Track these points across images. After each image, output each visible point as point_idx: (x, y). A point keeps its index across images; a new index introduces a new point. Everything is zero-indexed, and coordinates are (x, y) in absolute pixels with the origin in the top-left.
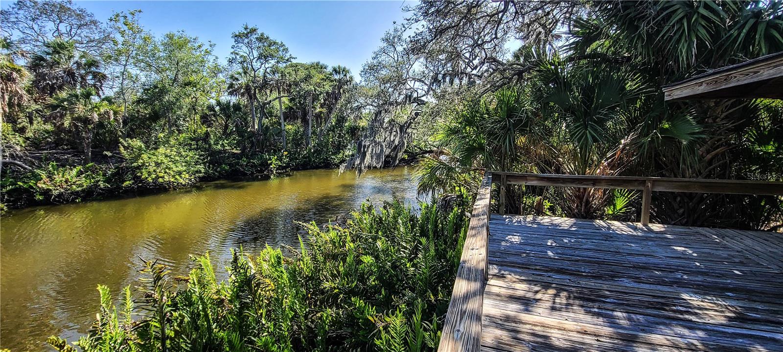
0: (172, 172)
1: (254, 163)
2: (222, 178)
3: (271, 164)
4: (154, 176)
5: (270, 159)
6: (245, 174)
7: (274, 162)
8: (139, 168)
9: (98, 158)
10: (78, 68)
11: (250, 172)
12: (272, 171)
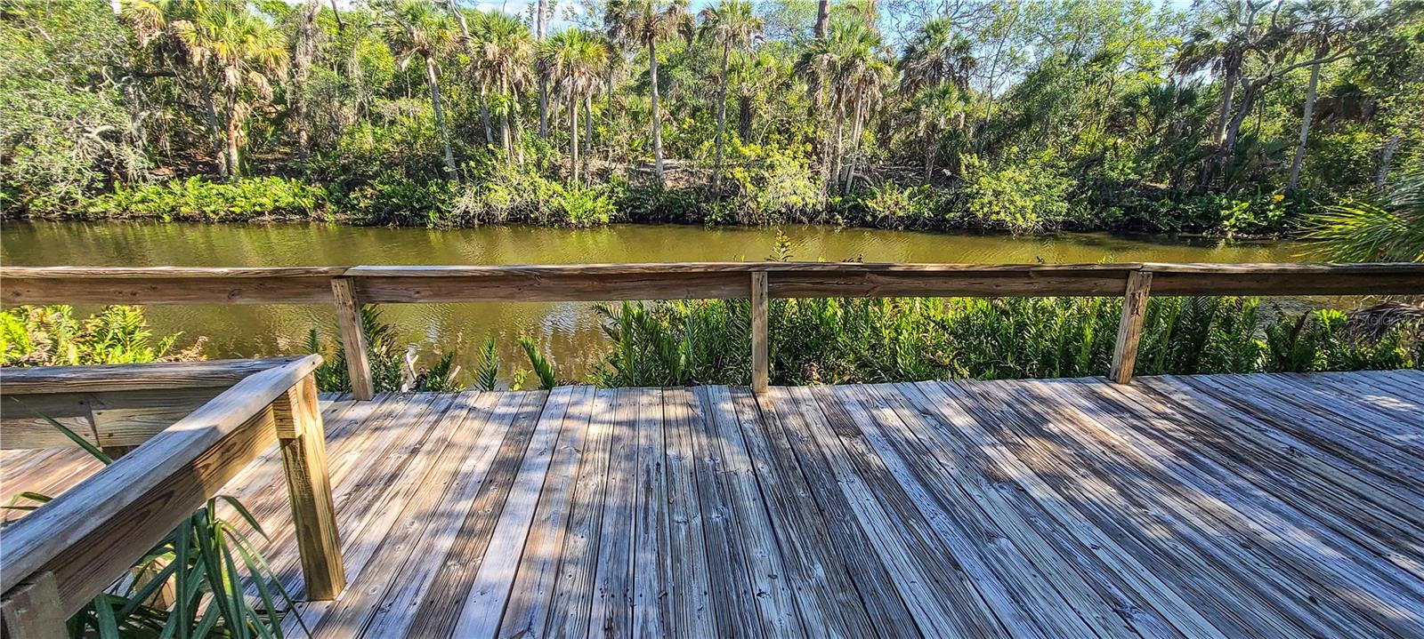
0: (1012, 207)
1: (1186, 211)
2: (1105, 230)
3: (1228, 218)
4: (986, 210)
5: (1229, 207)
6: (1154, 230)
7: (1239, 212)
8: (972, 196)
9: (938, 179)
10: (948, 56)
11: (1168, 228)
12: (1223, 233)
